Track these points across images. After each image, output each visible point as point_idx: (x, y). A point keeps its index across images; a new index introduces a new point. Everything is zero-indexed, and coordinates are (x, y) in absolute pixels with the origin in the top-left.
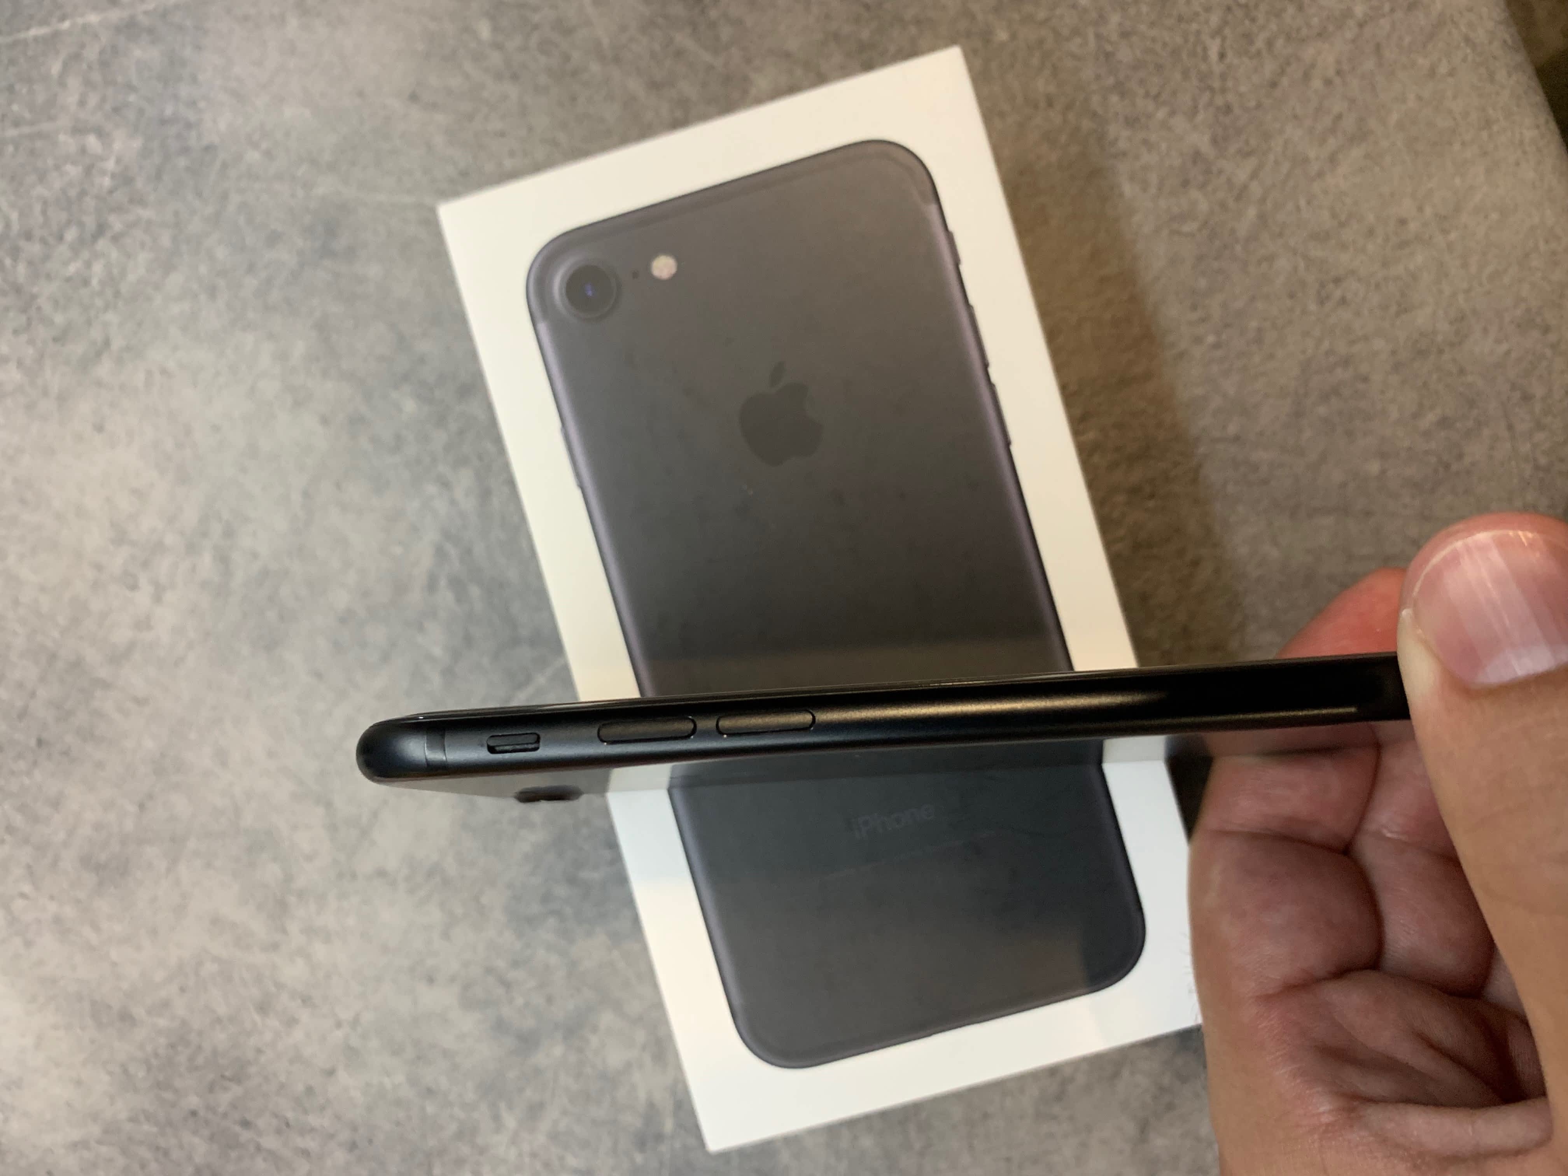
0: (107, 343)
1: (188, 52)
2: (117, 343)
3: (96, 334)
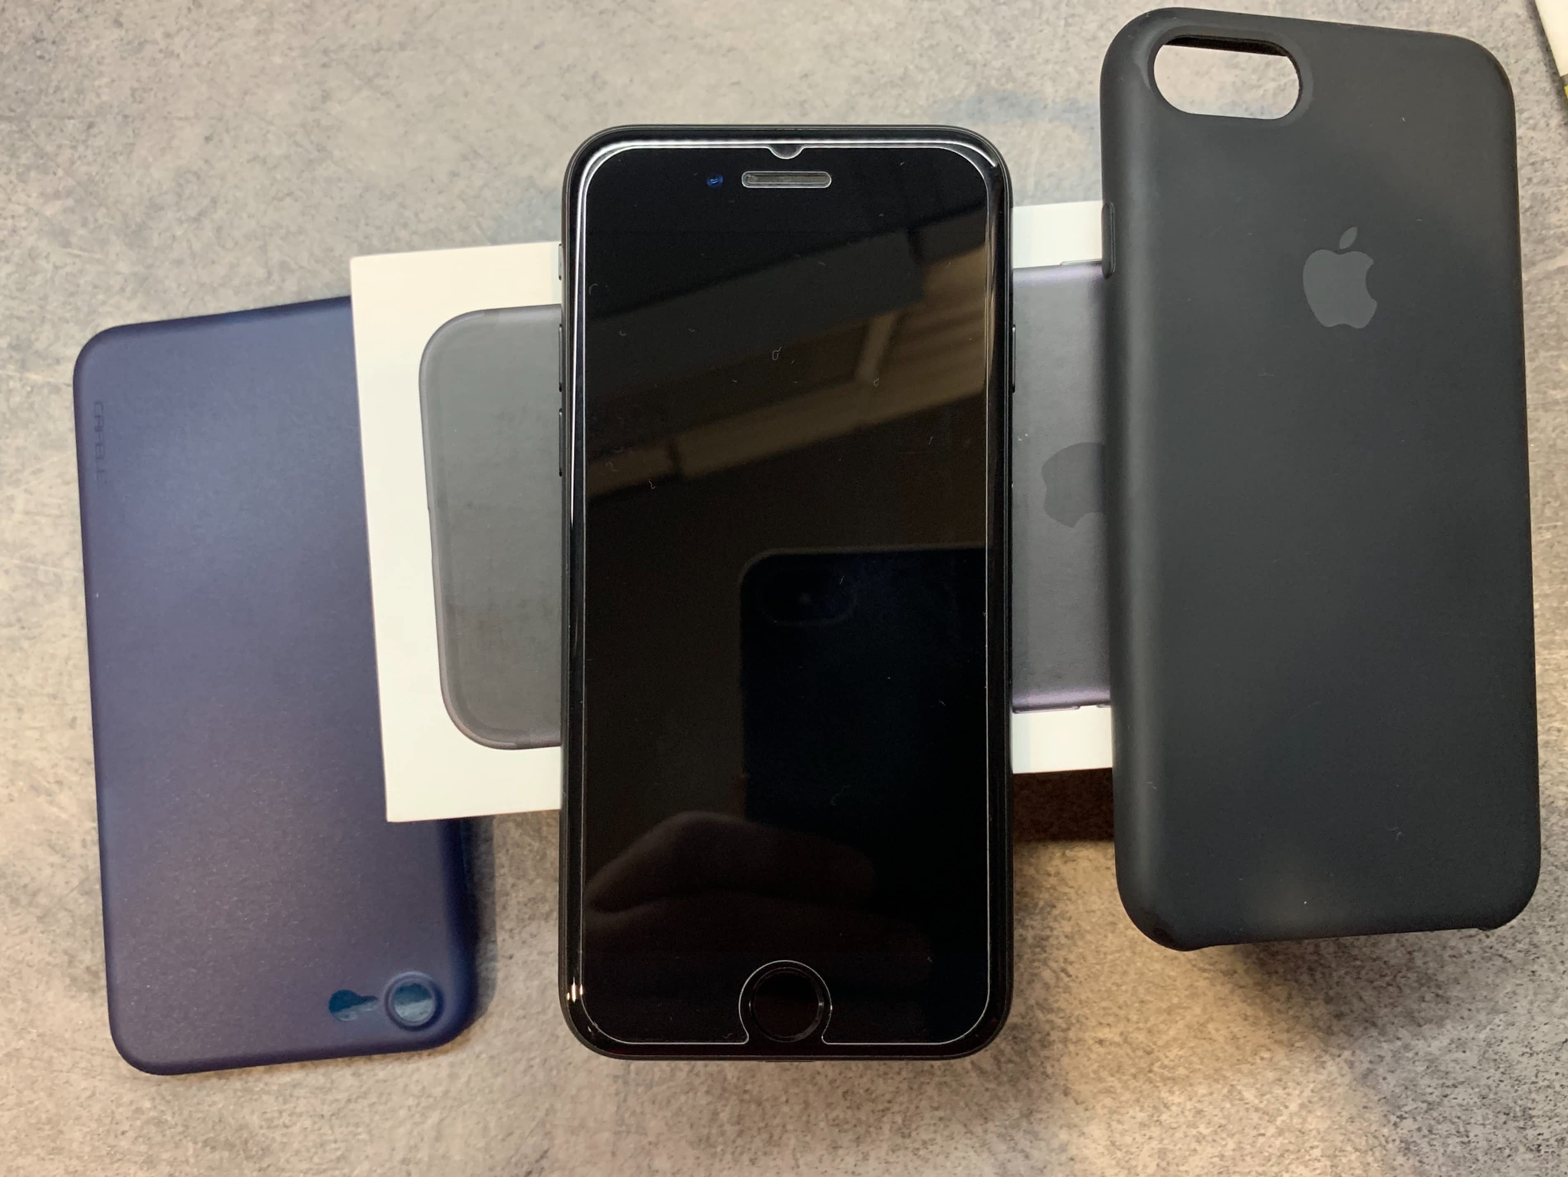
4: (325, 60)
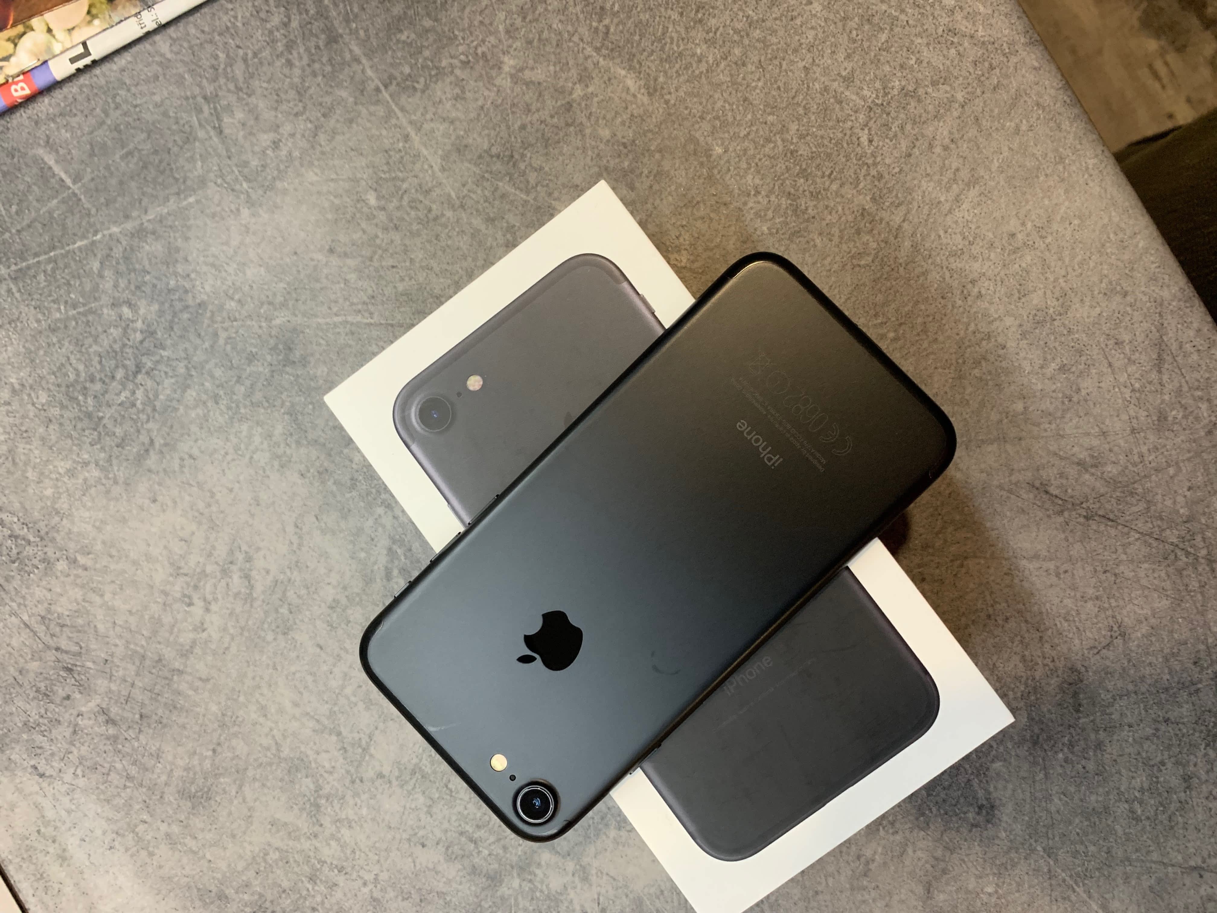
0: (152, 441)
1: (180, 243)
2: (159, 442)
3: (144, 438)
4: (358, 781)
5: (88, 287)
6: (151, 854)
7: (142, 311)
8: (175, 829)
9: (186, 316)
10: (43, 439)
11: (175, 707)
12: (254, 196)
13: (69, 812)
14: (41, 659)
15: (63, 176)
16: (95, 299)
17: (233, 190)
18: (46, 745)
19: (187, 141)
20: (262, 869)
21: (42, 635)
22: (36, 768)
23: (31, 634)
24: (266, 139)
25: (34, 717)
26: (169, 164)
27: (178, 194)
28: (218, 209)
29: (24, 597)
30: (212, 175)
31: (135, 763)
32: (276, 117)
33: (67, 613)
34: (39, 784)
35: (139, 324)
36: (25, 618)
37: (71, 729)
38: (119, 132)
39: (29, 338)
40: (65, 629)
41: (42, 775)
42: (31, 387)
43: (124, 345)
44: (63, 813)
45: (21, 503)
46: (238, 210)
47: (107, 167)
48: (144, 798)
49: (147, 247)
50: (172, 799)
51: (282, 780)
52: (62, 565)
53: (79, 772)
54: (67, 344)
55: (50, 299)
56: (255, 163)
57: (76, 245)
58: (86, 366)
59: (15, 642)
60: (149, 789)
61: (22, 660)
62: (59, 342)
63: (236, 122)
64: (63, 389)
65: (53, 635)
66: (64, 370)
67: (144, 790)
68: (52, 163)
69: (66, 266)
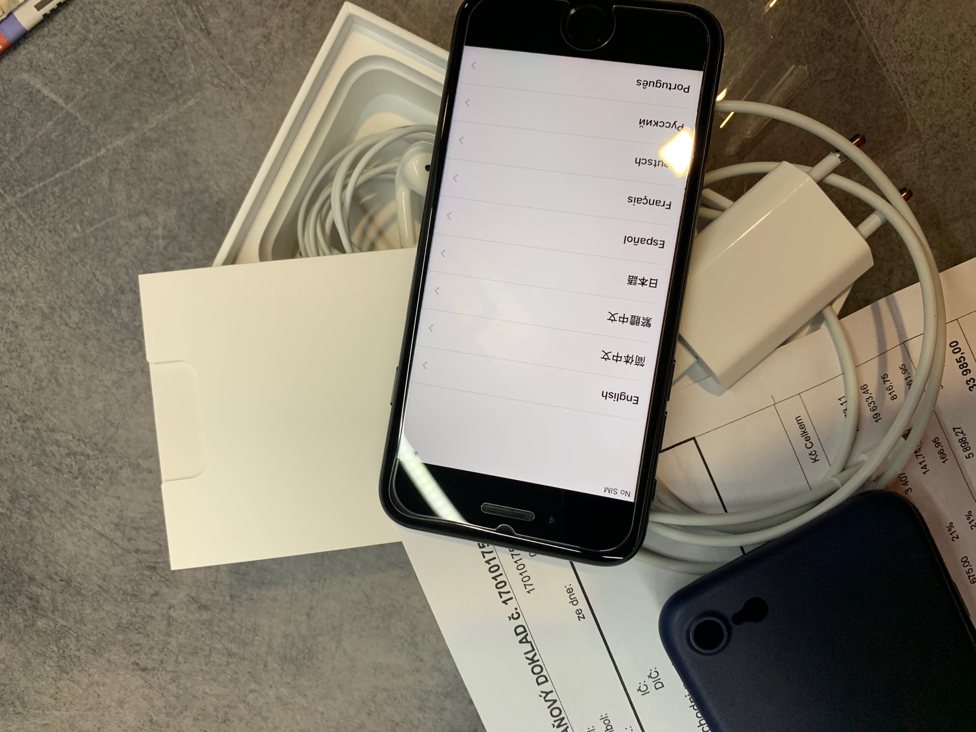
5: (101, 203)
6: (265, 719)
7: (161, 218)
8: (284, 691)
9: (205, 216)
10: (83, 356)
11: (263, 583)
12: (254, 92)
13: (177, 697)
14: (122, 563)
15: (53, 96)
16: (111, 214)
17: (231, 88)
18: (143, 641)
19: (177, 46)
20: (372, 709)
21: (119, 541)
22: (137, 664)
23: (108, 542)
24: (256, 33)
25: (126, 618)
26: (161, 72)
27: (176, 99)
28: (220, 108)
29: (94, 509)
30: (207, 76)
31: (233, 641)
32: (262, 11)
33: (140, 516)
34: (142, 678)
35: (160, 232)
36: (99, 528)
37: (165, 622)
38: (104, 46)
39: (49, 261)
40: (141, 531)
41: (144, 670)
42: (61, 308)
43: (149, 254)
44: (172, 699)
45: (72, 421)
46: (240, 107)
47: (99, 82)
48: (250, 670)
49: (154, 156)
50: (275, 665)
51: (377, 628)
52: (126, 473)
53: (181, 659)
54: (89, 262)
55: (63, 220)
56: (248, 59)
57: (80, 164)
58: (113, 279)
59: (93, 552)
60: (252, 661)
61: (104, 568)
62: (82, 260)
63: (222, 21)
64: (95, 305)
65: (129, 540)
66: (92, 288)
67: (247, 662)
68: (39, 86)
69: (74, 186)
